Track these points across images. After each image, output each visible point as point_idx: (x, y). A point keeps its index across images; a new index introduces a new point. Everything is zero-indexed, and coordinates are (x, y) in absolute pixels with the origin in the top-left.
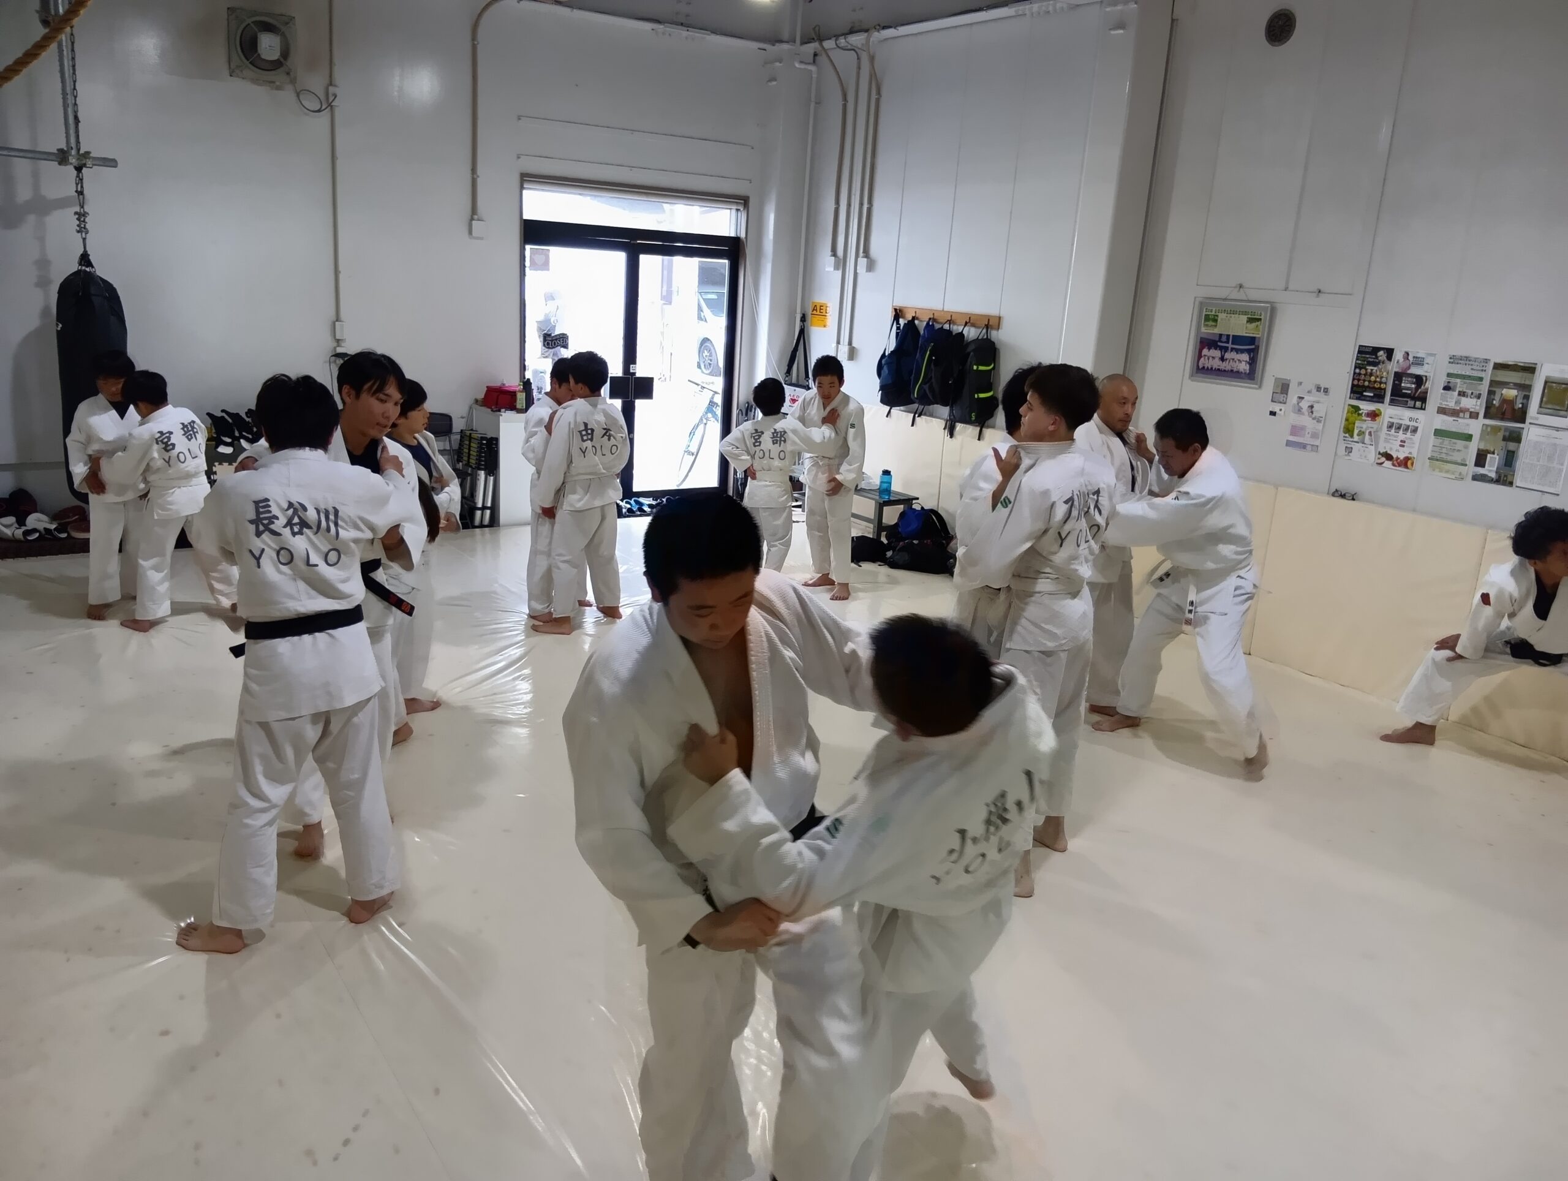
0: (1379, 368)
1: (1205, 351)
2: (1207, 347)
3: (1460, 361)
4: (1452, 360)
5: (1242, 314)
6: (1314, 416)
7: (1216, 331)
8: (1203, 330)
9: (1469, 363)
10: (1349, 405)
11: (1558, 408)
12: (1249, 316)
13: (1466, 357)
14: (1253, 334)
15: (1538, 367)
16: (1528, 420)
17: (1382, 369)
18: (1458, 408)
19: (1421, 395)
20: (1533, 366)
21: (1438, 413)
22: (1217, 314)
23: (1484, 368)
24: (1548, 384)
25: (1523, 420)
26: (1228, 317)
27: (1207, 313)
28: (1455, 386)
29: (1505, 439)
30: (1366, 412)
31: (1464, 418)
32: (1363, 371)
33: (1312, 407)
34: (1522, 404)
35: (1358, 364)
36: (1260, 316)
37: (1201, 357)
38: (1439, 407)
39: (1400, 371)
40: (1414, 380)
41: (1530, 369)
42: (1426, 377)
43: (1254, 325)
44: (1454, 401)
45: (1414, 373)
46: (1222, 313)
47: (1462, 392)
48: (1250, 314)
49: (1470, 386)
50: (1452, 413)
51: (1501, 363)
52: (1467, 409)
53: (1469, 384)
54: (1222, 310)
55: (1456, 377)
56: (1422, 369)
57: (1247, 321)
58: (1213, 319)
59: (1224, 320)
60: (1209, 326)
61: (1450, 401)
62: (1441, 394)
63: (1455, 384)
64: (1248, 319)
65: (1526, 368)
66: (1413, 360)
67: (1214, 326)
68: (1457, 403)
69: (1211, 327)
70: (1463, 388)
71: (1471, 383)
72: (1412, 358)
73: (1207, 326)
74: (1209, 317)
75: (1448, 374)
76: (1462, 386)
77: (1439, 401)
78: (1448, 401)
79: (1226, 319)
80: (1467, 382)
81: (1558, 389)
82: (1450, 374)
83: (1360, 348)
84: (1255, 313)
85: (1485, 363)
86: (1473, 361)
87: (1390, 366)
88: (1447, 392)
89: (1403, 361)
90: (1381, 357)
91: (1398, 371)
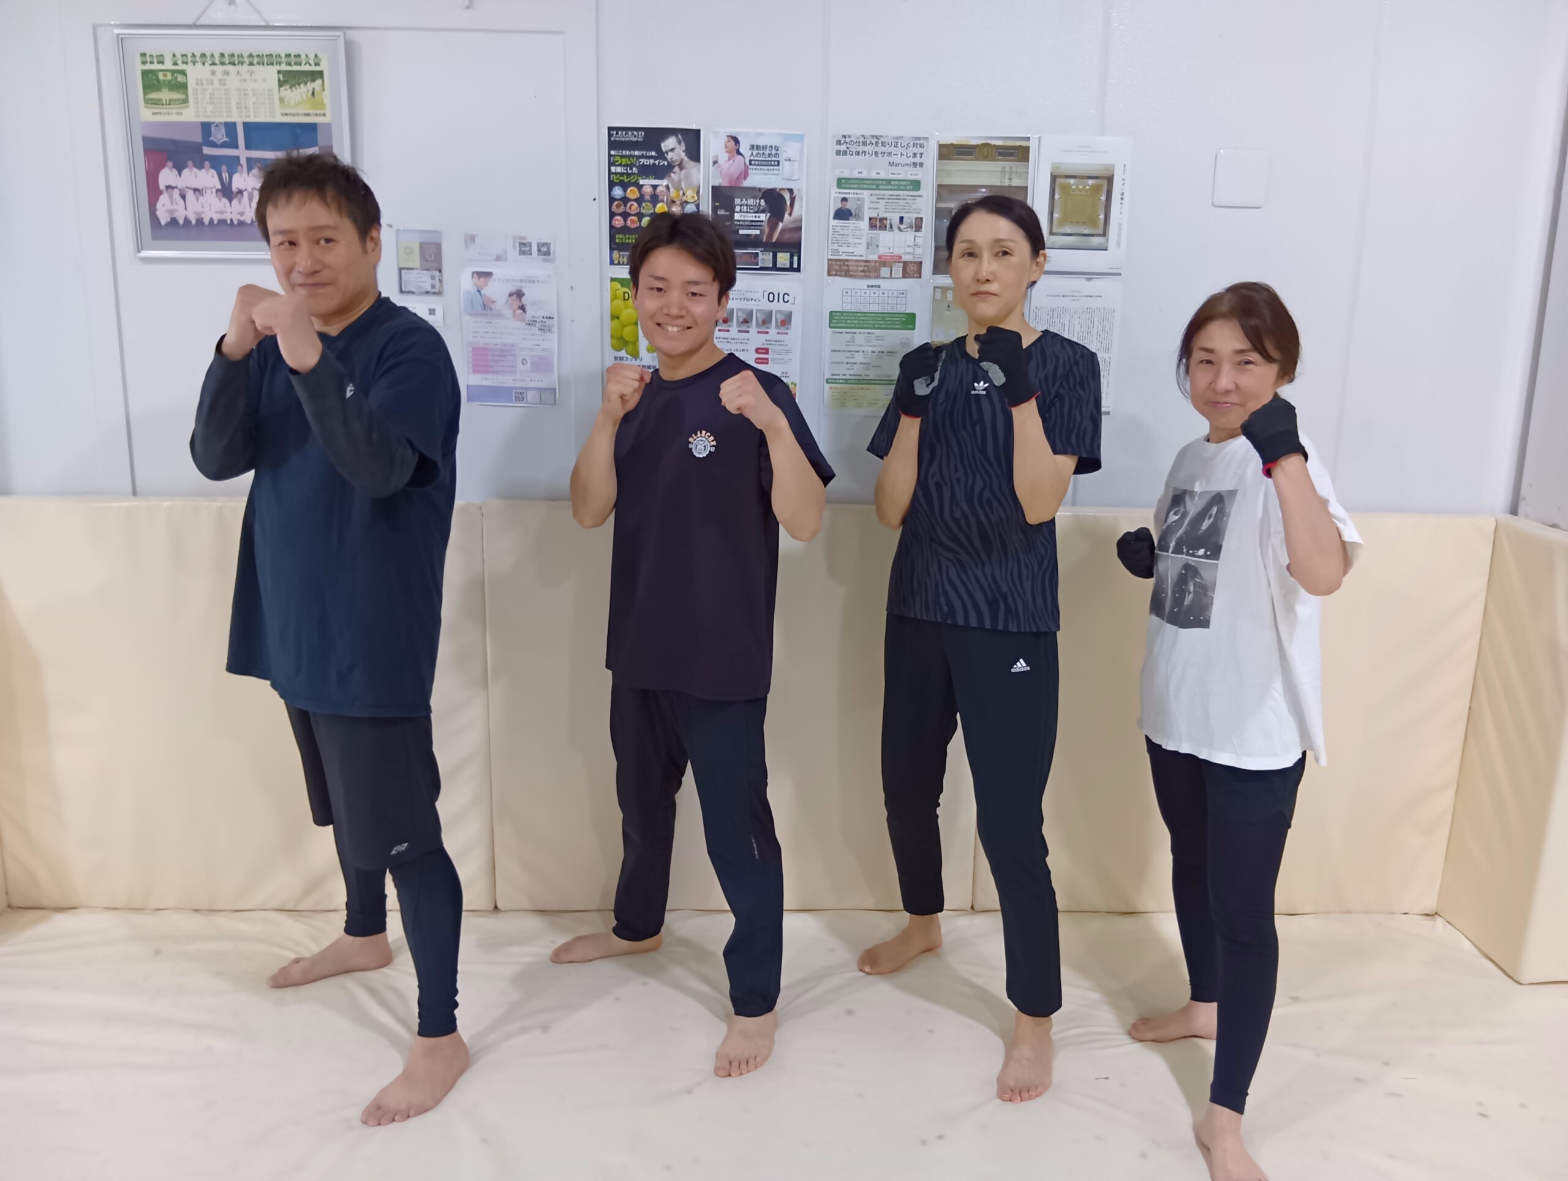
0: (672, 181)
1: (167, 176)
2: (170, 164)
3: (862, 148)
4: (843, 148)
5: (259, 63)
6: (529, 316)
7: (190, 115)
8: (147, 115)
9: (883, 149)
10: (612, 280)
11: (1086, 232)
12: (284, 67)
13: (877, 137)
14: (308, 115)
15: (1033, 145)
17: (680, 181)
18: (875, 257)
19: (787, 237)
20: (1024, 144)
21: (829, 274)
22: (181, 67)
23: (918, 160)
24: (1058, 181)
26: (219, 75)
27: (148, 67)
28: (860, 208)
31: (891, 278)
32: (632, 193)
33: (519, 294)
35: (616, 174)
36: (317, 64)
37: (161, 193)
38: (829, 260)
39: (725, 184)
40: (763, 202)
41: (1018, 153)
42: (791, 191)
43: (303, 90)
44: (864, 242)
45: (758, 186)
46: (194, 64)
47: (876, 219)
48: (284, 62)
49: (892, 203)
50: (862, 271)
51: (952, 145)
52: (894, 256)
53: (890, 199)
54: (193, 55)
55: (859, 186)
56: (777, 174)
57: (279, 80)
58: (169, 81)
59: (205, 82)
60: (163, 105)
61: (855, 244)
62: (831, 230)
63: (858, 202)
64: (281, 76)
65: (1010, 150)
66: (752, 153)
67: (180, 102)
68: (870, 246)
69: (169, 104)
70: (877, 211)
71: (893, 197)
72: (750, 149)
73: (158, 104)
74: (157, 79)
75: (840, 181)
76: (876, 205)
77: (833, 248)
78: (849, 243)
79: (212, 80)
80: (884, 195)
81: (1081, 189)
82: (843, 181)
83: (613, 135)
84: (298, 60)
85: (918, 146)
86: (893, 144)
87: (699, 172)
88: (843, 223)
89: (727, 159)
90: (669, 153)
91: (720, 184)
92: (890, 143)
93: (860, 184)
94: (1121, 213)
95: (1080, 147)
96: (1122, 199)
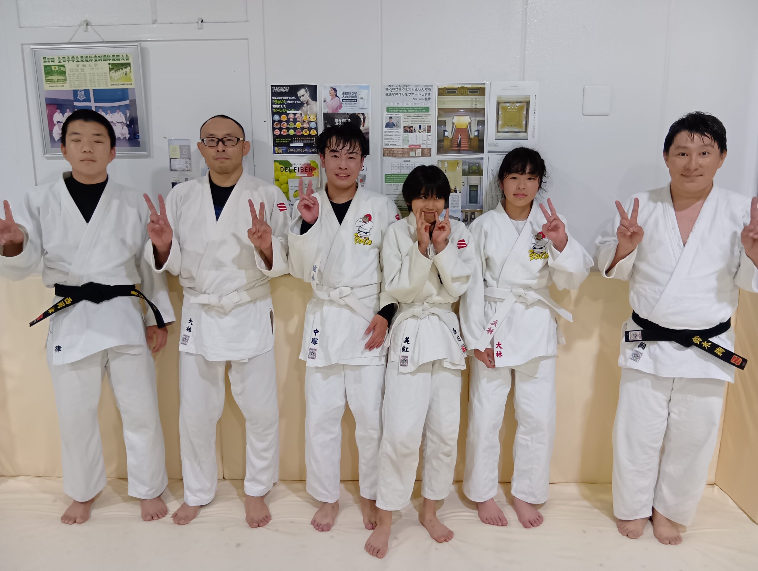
1: (57, 117)
2: (58, 111)
3: (399, 92)
4: (389, 91)
5: (99, 60)
7: (67, 87)
8: (47, 87)
9: (410, 92)
10: (275, 161)
11: (516, 130)
12: (112, 62)
13: (406, 86)
14: (124, 84)
15: (487, 88)
16: (486, 149)
17: (307, 111)
18: (407, 147)
20: (482, 86)
21: (384, 155)
22: (62, 63)
23: (428, 96)
24: (501, 105)
25: (481, 150)
26: (81, 67)
27: (47, 64)
28: (399, 122)
29: (465, 174)
30: (300, 166)
31: (415, 157)
32: (284, 118)
34: (478, 131)
35: (275, 108)
36: (127, 59)
37: (55, 125)
38: (384, 148)
39: (331, 112)
41: (479, 91)
42: (363, 114)
43: (121, 73)
44: (401, 139)
46: (69, 62)
47: (407, 127)
48: (112, 59)
49: (415, 119)
50: (400, 154)
51: (445, 88)
52: (416, 146)
53: (414, 117)
54: (68, 58)
55: (398, 111)
56: (357, 106)
57: (109, 68)
58: (57, 70)
59: (74, 70)
60: (54, 82)
61: (397, 140)
62: (384, 133)
63: (398, 119)
64: (110, 66)
65: (475, 89)
66: (343, 96)
67: (63, 80)
68: (404, 141)
69: (58, 82)
70: (407, 123)
71: (416, 116)
72: (342, 94)
73: (52, 82)
74: (51, 70)
75: (388, 108)
76: (407, 120)
77: (385, 142)
78: (394, 140)
79: (77, 69)
80: (411, 115)
81: (513, 109)
82: (390, 108)
83: (273, 89)
84: (118, 58)
85: (428, 90)
86: (415, 88)
87: (317, 106)
88: (390, 130)
89: (331, 100)
90: (301, 97)
91: (327, 112)
92: (413, 89)
93: (399, 110)
94: (534, 120)
95: (511, 87)
96: (535, 113)
